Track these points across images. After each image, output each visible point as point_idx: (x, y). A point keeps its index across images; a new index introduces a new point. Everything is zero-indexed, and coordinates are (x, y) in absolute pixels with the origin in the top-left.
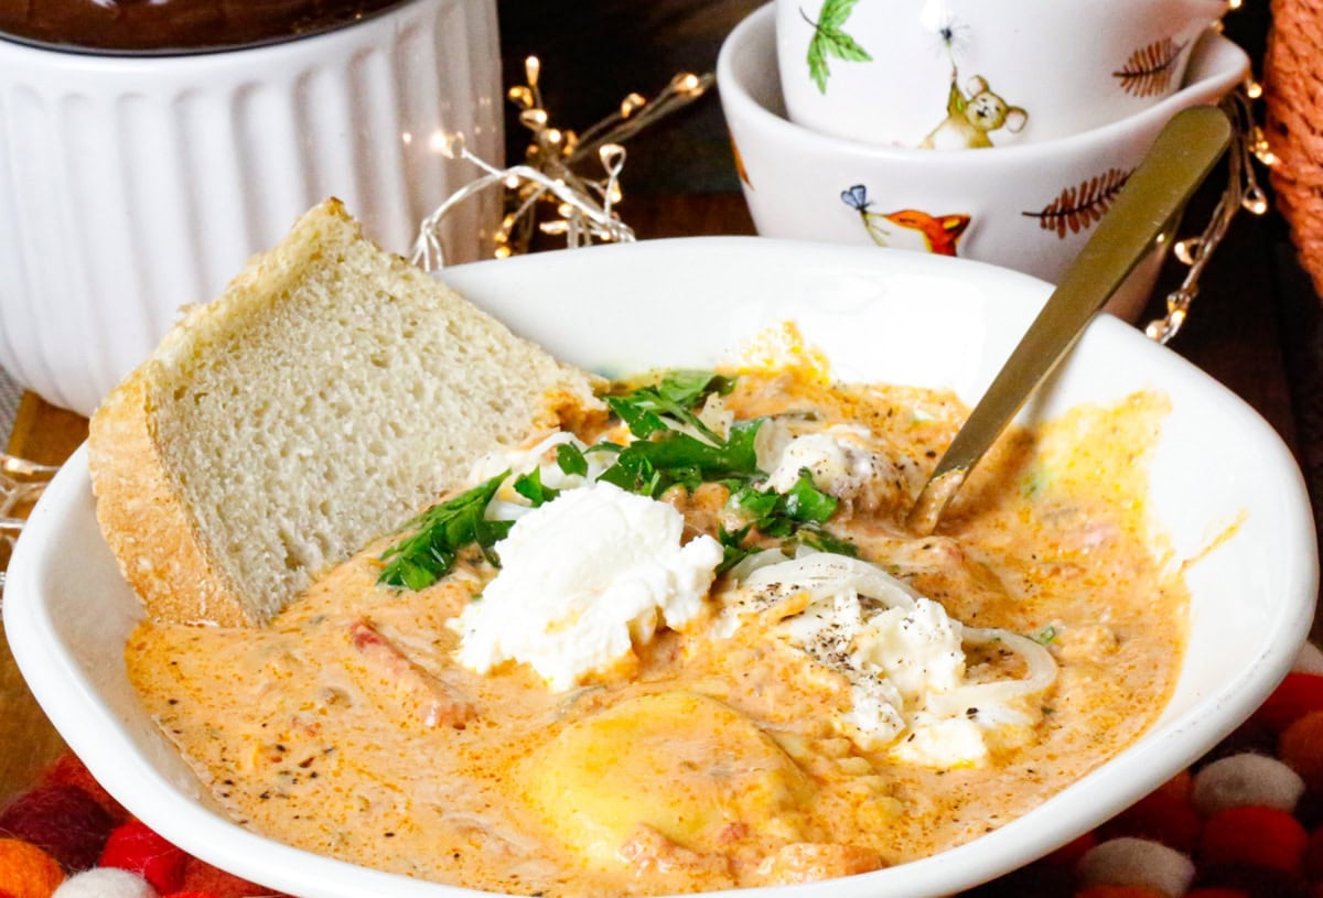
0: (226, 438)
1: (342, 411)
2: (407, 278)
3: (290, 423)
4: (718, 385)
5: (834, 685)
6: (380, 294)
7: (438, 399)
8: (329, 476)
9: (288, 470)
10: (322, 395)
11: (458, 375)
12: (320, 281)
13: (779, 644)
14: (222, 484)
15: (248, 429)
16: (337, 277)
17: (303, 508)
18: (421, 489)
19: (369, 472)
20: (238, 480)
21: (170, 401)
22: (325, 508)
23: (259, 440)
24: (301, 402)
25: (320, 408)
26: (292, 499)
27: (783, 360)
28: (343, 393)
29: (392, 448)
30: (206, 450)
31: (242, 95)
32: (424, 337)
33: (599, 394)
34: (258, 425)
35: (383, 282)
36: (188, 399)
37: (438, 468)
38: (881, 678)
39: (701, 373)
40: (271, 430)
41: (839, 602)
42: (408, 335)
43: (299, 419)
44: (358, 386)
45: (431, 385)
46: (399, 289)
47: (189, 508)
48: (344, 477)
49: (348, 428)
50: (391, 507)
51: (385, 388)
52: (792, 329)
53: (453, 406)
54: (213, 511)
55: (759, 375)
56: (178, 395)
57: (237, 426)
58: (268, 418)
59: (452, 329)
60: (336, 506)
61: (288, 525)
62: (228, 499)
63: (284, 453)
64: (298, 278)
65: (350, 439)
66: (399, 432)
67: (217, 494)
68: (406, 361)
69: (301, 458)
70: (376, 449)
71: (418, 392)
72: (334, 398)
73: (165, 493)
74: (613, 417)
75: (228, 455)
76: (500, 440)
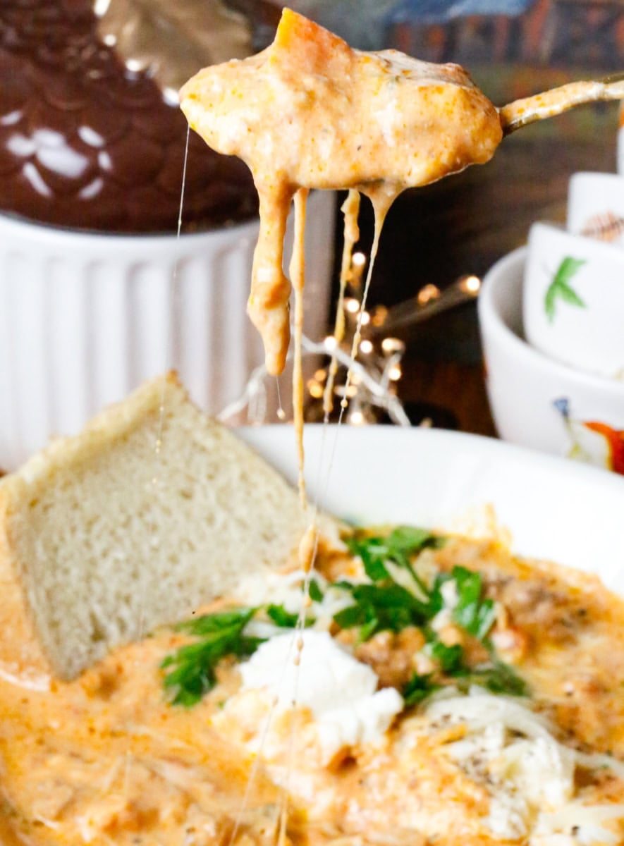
0: (62, 539)
1: (154, 528)
2: (217, 436)
3: (112, 533)
4: (431, 542)
5: (478, 796)
6: (195, 444)
7: (225, 527)
8: (135, 575)
9: (105, 568)
10: (141, 515)
11: (242, 511)
12: (153, 430)
13: (441, 760)
14: (54, 575)
15: (81, 535)
16: (165, 428)
17: (111, 598)
18: (202, 592)
19: (166, 575)
20: (66, 572)
21: (25, 508)
22: (127, 600)
23: (88, 544)
24: (122, 518)
25: (137, 524)
26: (105, 591)
27: (480, 533)
28: (156, 515)
29: (185, 559)
30: (46, 547)
31: (134, 271)
32: (221, 481)
33: (344, 538)
34: (88, 531)
35: (199, 436)
36: (39, 508)
37: (216, 578)
38: (513, 791)
39: (420, 531)
40: (98, 537)
41: (489, 732)
42: (211, 477)
43: (121, 532)
44: (167, 511)
45: (221, 517)
46: (209, 443)
47: (25, 591)
48: (146, 577)
49: (155, 541)
50: (177, 603)
51: (188, 515)
52: (491, 510)
53: (234, 533)
54: (42, 594)
55: (464, 541)
56: (33, 504)
57: (73, 530)
58: (96, 529)
59: (244, 477)
60: (136, 599)
61: (98, 610)
62: (56, 586)
63: (105, 554)
64: (137, 426)
65: (155, 550)
66: (192, 548)
67: (48, 582)
68: (206, 496)
69: (117, 561)
70: (174, 560)
71: (210, 520)
72: (148, 517)
73: (9, 578)
74: (350, 555)
75: (62, 552)
76: (267, 562)
